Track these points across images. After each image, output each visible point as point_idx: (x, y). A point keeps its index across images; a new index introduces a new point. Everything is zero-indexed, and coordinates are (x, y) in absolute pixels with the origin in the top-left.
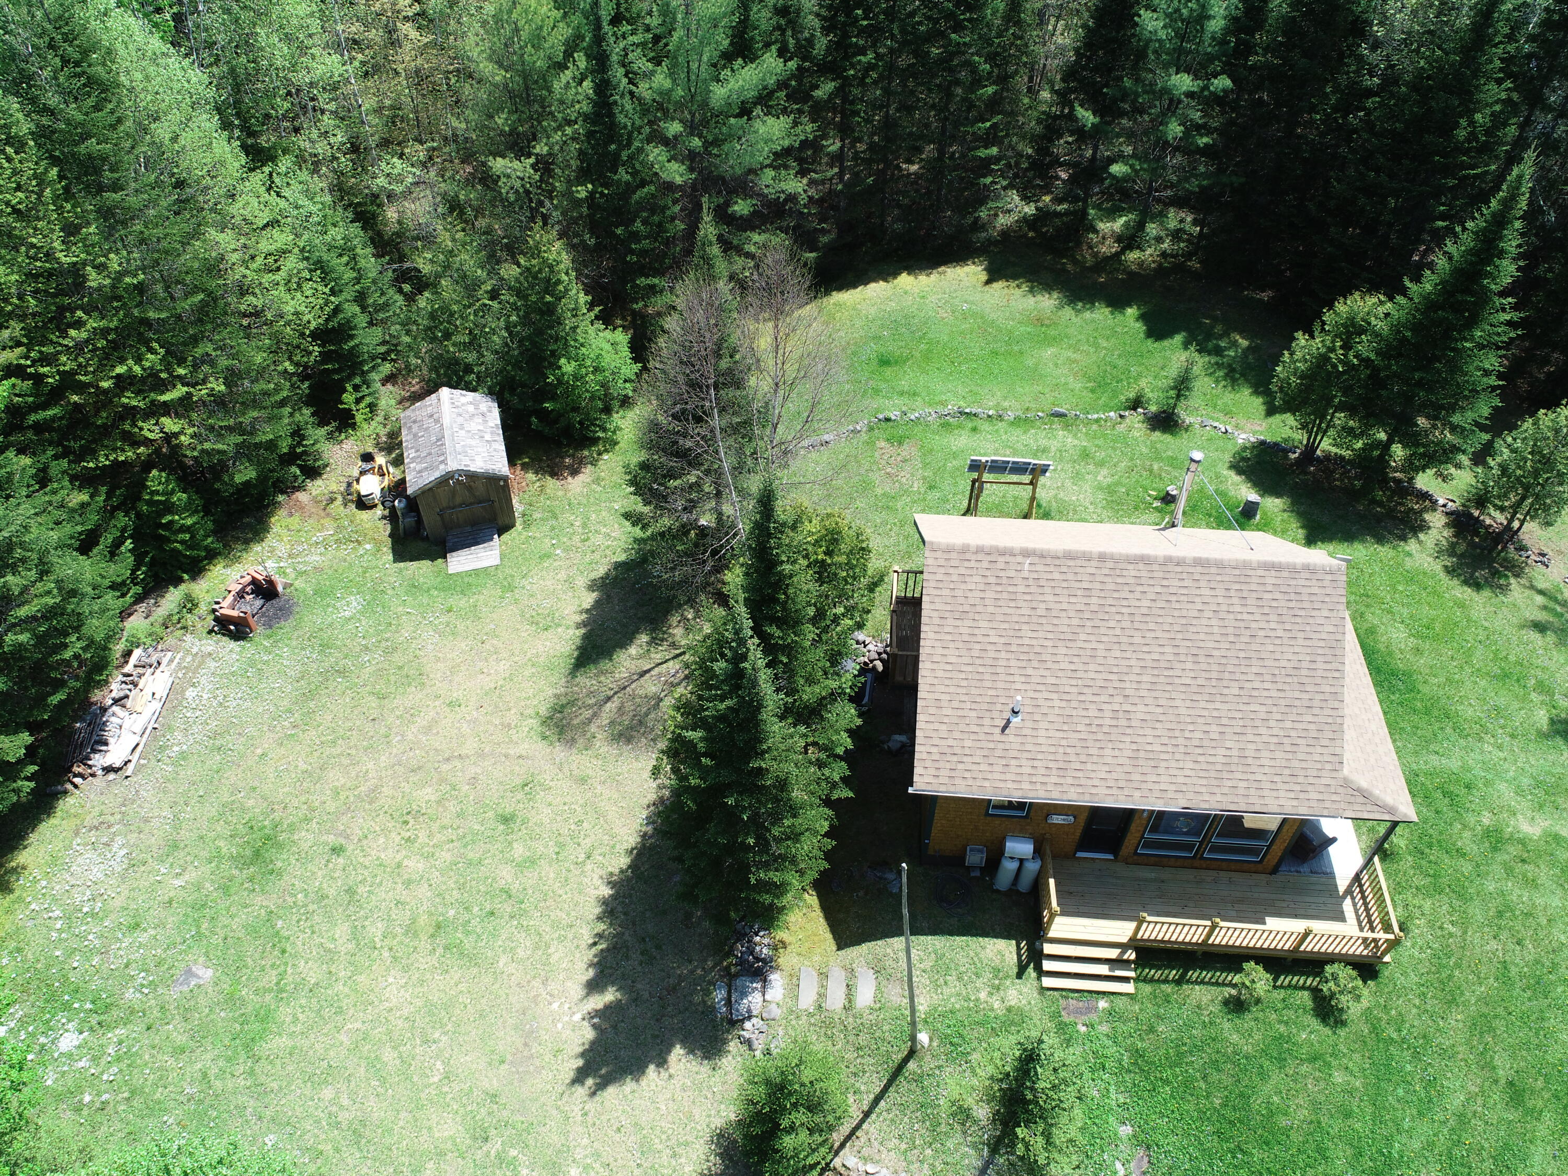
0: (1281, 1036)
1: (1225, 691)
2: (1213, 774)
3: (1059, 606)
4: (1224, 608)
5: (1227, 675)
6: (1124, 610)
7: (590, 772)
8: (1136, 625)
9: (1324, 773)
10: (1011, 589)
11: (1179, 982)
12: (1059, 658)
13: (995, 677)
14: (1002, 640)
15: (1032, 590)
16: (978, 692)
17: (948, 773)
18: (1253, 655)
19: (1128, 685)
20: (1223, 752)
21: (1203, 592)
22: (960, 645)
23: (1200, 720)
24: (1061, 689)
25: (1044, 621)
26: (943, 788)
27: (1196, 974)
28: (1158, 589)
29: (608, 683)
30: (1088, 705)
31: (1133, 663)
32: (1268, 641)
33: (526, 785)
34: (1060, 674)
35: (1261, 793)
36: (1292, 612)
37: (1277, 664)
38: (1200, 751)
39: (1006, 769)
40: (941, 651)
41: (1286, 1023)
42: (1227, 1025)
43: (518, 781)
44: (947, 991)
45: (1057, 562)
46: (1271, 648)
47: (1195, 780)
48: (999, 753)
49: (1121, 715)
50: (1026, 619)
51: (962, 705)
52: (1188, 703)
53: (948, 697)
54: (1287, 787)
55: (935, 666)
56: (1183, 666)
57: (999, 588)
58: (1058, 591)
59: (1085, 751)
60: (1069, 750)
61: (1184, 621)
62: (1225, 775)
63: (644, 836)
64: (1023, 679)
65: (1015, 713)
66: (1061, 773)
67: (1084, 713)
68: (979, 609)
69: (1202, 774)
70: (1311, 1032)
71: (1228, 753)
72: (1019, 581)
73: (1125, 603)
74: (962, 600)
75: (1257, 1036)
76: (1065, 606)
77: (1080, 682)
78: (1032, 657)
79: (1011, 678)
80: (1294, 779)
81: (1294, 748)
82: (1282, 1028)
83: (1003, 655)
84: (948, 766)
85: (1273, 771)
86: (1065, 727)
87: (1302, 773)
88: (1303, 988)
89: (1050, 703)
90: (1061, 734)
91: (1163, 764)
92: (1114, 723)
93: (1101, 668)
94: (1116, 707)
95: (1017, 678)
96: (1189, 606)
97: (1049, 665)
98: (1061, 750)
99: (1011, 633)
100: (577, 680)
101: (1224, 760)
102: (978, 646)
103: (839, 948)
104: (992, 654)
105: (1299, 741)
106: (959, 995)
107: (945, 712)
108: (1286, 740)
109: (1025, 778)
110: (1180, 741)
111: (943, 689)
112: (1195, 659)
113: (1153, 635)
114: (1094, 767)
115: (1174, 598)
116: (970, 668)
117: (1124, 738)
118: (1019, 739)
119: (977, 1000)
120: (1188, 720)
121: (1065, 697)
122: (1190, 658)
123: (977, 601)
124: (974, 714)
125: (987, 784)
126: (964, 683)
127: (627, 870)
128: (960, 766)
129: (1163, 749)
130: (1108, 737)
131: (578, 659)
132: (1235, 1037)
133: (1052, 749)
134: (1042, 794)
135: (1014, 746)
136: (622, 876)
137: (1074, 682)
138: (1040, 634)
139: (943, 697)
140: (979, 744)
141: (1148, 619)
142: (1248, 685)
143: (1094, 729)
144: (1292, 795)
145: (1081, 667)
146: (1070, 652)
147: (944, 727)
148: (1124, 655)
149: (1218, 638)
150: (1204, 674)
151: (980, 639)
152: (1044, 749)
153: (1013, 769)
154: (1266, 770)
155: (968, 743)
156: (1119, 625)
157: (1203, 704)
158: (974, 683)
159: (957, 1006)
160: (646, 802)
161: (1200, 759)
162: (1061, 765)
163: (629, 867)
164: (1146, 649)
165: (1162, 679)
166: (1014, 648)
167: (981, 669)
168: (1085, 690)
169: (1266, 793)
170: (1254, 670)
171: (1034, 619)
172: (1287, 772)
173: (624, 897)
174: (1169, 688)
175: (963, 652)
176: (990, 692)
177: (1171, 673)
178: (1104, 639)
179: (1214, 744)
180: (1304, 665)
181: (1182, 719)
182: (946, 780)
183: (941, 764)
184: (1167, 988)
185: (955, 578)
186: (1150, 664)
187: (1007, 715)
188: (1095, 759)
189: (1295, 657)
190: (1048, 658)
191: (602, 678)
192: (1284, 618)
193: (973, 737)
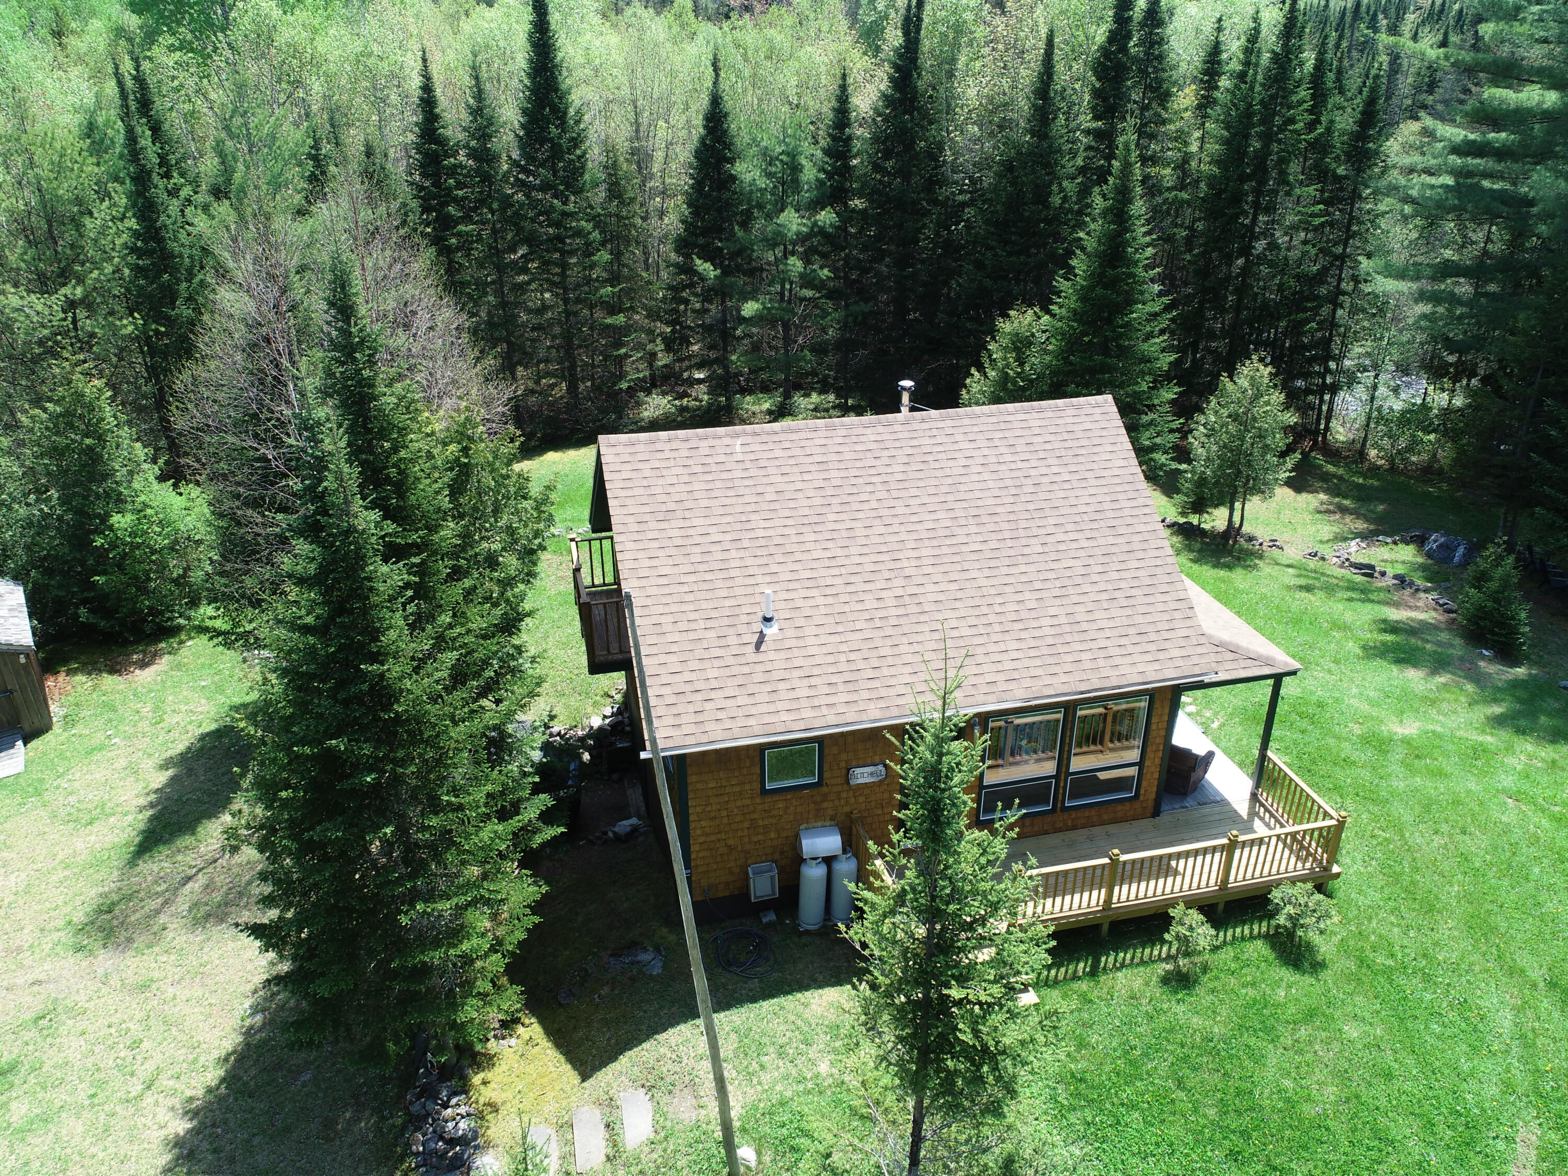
0: (1255, 1001)
1: (1027, 551)
2: (1046, 651)
3: (792, 487)
4: (993, 459)
5: (1022, 533)
6: (874, 479)
7: (156, 975)
8: (895, 494)
9: (1176, 624)
10: (725, 476)
11: (1094, 973)
12: (808, 546)
13: (730, 583)
14: (729, 537)
15: (752, 473)
16: (711, 605)
17: (693, 718)
18: (1044, 505)
19: (905, 563)
20: (1048, 621)
21: (961, 446)
22: (673, 551)
23: (1008, 589)
24: (822, 582)
25: (776, 506)
26: (690, 740)
27: (1111, 959)
28: (910, 451)
29: (188, 860)
30: (862, 596)
31: (904, 536)
32: (1055, 487)
33: (44, 1017)
34: (814, 565)
35: (1111, 662)
36: (1071, 453)
37: (1075, 510)
38: (1020, 625)
39: (774, 697)
40: (648, 563)
41: (1253, 984)
42: (1180, 1008)
43: (29, 1016)
44: (766, 1078)
45: (776, 438)
46: (1062, 494)
47: (1027, 663)
48: (760, 677)
49: (907, 600)
50: (753, 507)
51: (693, 626)
52: (987, 572)
53: (670, 619)
54: (1138, 649)
55: (644, 582)
56: (965, 530)
57: (709, 477)
58: (786, 470)
59: (875, 653)
60: (853, 656)
61: (950, 481)
62: (1061, 649)
63: (248, 1032)
64: (768, 579)
65: (767, 620)
66: (851, 687)
67: (860, 607)
68: (688, 505)
69: (1033, 653)
70: (1289, 987)
71: (1055, 621)
72: (734, 466)
73: (873, 471)
74: (663, 498)
75: (1224, 1011)
76: (799, 485)
77: (843, 570)
78: (773, 550)
79: (751, 581)
80: (1144, 638)
81: (1131, 602)
82: (1251, 992)
83: (734, 554)
84: (691, 709)
85: (1115, 633)
86: (840, 628)
87: (1150, 628)
88: (1252, 937)
89: (811, 602)
90: (837, 638)
91: (980, 650)
92: (901, 611)
93: (865, 550)
94: (900, 592)
95: (759, 579)
96: (951, 463)
97: (798, 556)
98: (843, 658)
99: (739, 526)
100: (139, 869)
101: (1052, 631)
102: (697, 549)
103: (585, 1077)
104: (720, 556)
105: (1133, 592)
106: (786, 1077)
107: (670, 638)
108: (1117, 594)
109: (804, 703)
110: (992, 618)
111: (661, 609)
112: (977, 520)
113: (917, 501)
114: (893, 671)
115: (930, 458)
116: (692, 578)
117: (919, 628)
118: (783, 655)
119: (817, 1076)
120: (993, 591)
121: (829, 591)
122: (971, 521)
123: (684, 496)
124: (712, 634)
125: (752, 722)
126: (690, 597)
127: (218, 1087)
128: (709, 706)
129: (974, 631)
130: (898, 631)
131: (141, 845)
132: (1196, 1021)
133: (831, 659)
134: (833, 720)
135: (777, 665)
136: (210, 1097)
137: (836, 571)
138: (777, 522)
139: (663, 619)
140: (728, 672)
141: (906, 485)
142: (1049, 539)
143: (878, 623)
144: (1149, 657)
145: (839, 552)
146: (819, 537)
147: (673, 658)
148: (890, 529)
149: (997, 493)
150: (994, 536)
151: (698, 540)
152: (818, 660)
153: (784, 695)
154: (1108, 633)
155: (712, 673)
156: (873, 497)
157: (1005, 570)
158: (703, 595)
159: (789, 1094)
160: (250, 987)
161: (1024, 635)
162: (847, 677)
163: (223, 1080)
164: (914, 518)
165: (945, 550)
166: (746, 544)
167: (708, 576)
168: (853, 579)
169: (1118, 661)
170: (1052, 521)
171: (764, 506)
172: (1132, 631)
173: (214, 1125)
174: (956, 558)
175: (680, 560)
176: (728, 603)
177: (954, 541)
178: (859, 515)
179: (1033, 614)
180: (1107, 506)
181: (985, 591)
182: (692, 729)
183: (680, 709)
184: (1083, 986)
185: (647, 473)
186: (926, 535)
187: (757, 627)
188: (890, 661)
189: (1093, 500)
190: (795, 548)
191: (180, 858)
192: (1065, 460)
193: (717, 663)
